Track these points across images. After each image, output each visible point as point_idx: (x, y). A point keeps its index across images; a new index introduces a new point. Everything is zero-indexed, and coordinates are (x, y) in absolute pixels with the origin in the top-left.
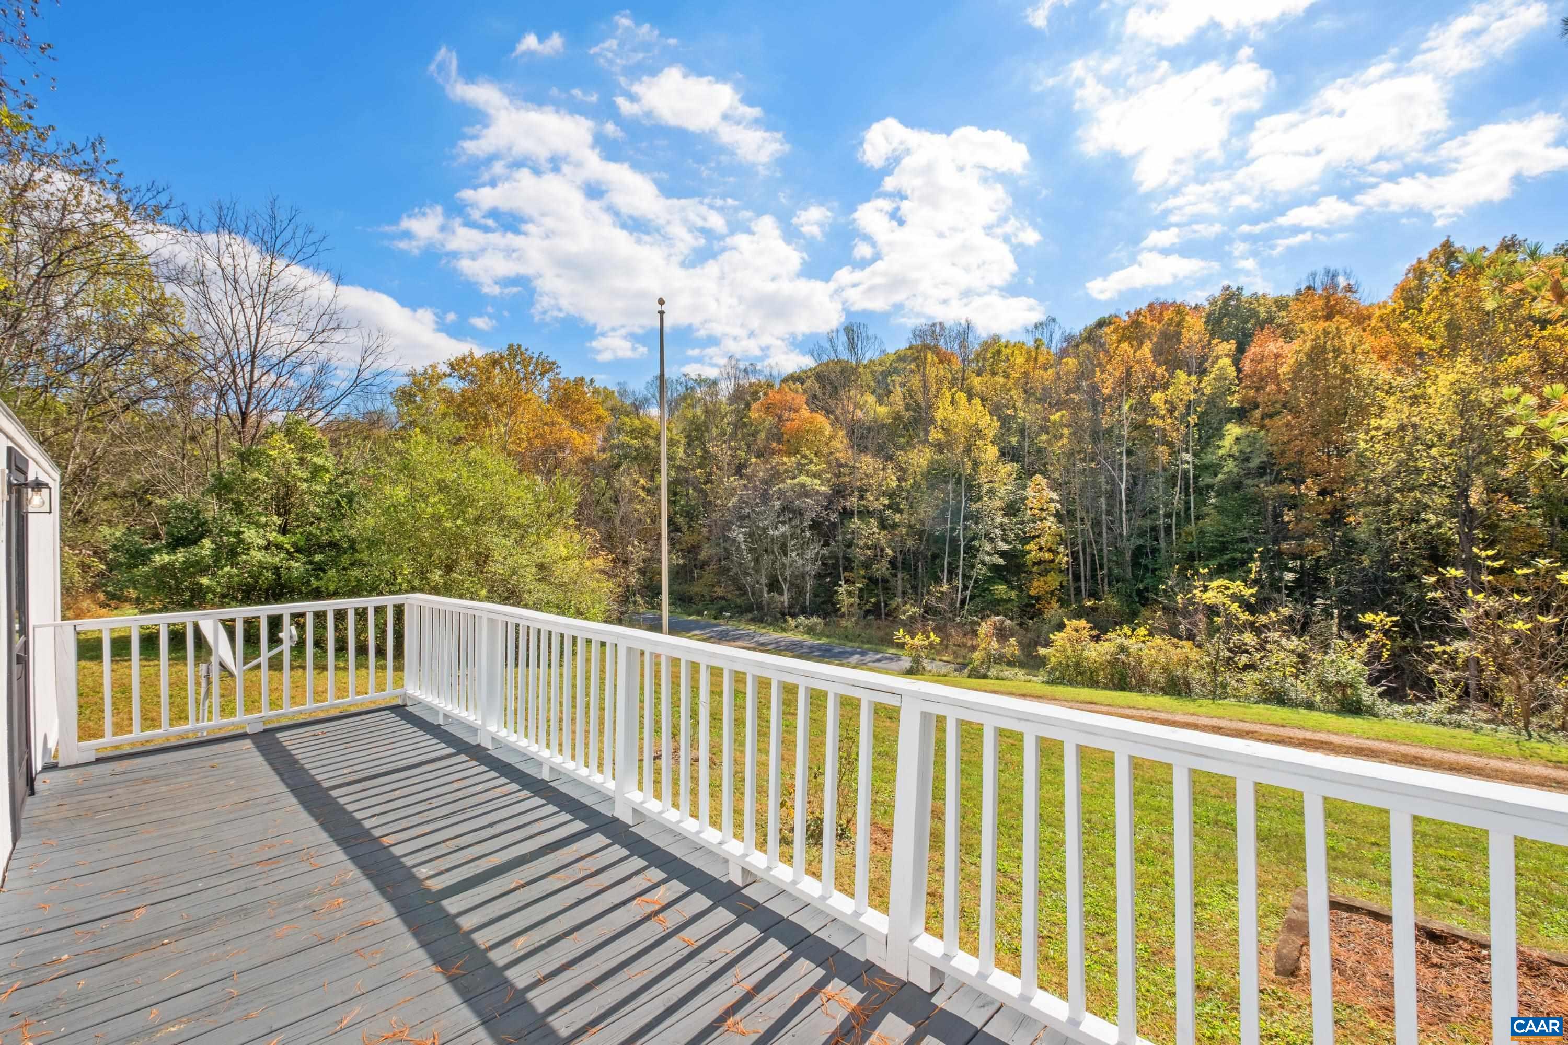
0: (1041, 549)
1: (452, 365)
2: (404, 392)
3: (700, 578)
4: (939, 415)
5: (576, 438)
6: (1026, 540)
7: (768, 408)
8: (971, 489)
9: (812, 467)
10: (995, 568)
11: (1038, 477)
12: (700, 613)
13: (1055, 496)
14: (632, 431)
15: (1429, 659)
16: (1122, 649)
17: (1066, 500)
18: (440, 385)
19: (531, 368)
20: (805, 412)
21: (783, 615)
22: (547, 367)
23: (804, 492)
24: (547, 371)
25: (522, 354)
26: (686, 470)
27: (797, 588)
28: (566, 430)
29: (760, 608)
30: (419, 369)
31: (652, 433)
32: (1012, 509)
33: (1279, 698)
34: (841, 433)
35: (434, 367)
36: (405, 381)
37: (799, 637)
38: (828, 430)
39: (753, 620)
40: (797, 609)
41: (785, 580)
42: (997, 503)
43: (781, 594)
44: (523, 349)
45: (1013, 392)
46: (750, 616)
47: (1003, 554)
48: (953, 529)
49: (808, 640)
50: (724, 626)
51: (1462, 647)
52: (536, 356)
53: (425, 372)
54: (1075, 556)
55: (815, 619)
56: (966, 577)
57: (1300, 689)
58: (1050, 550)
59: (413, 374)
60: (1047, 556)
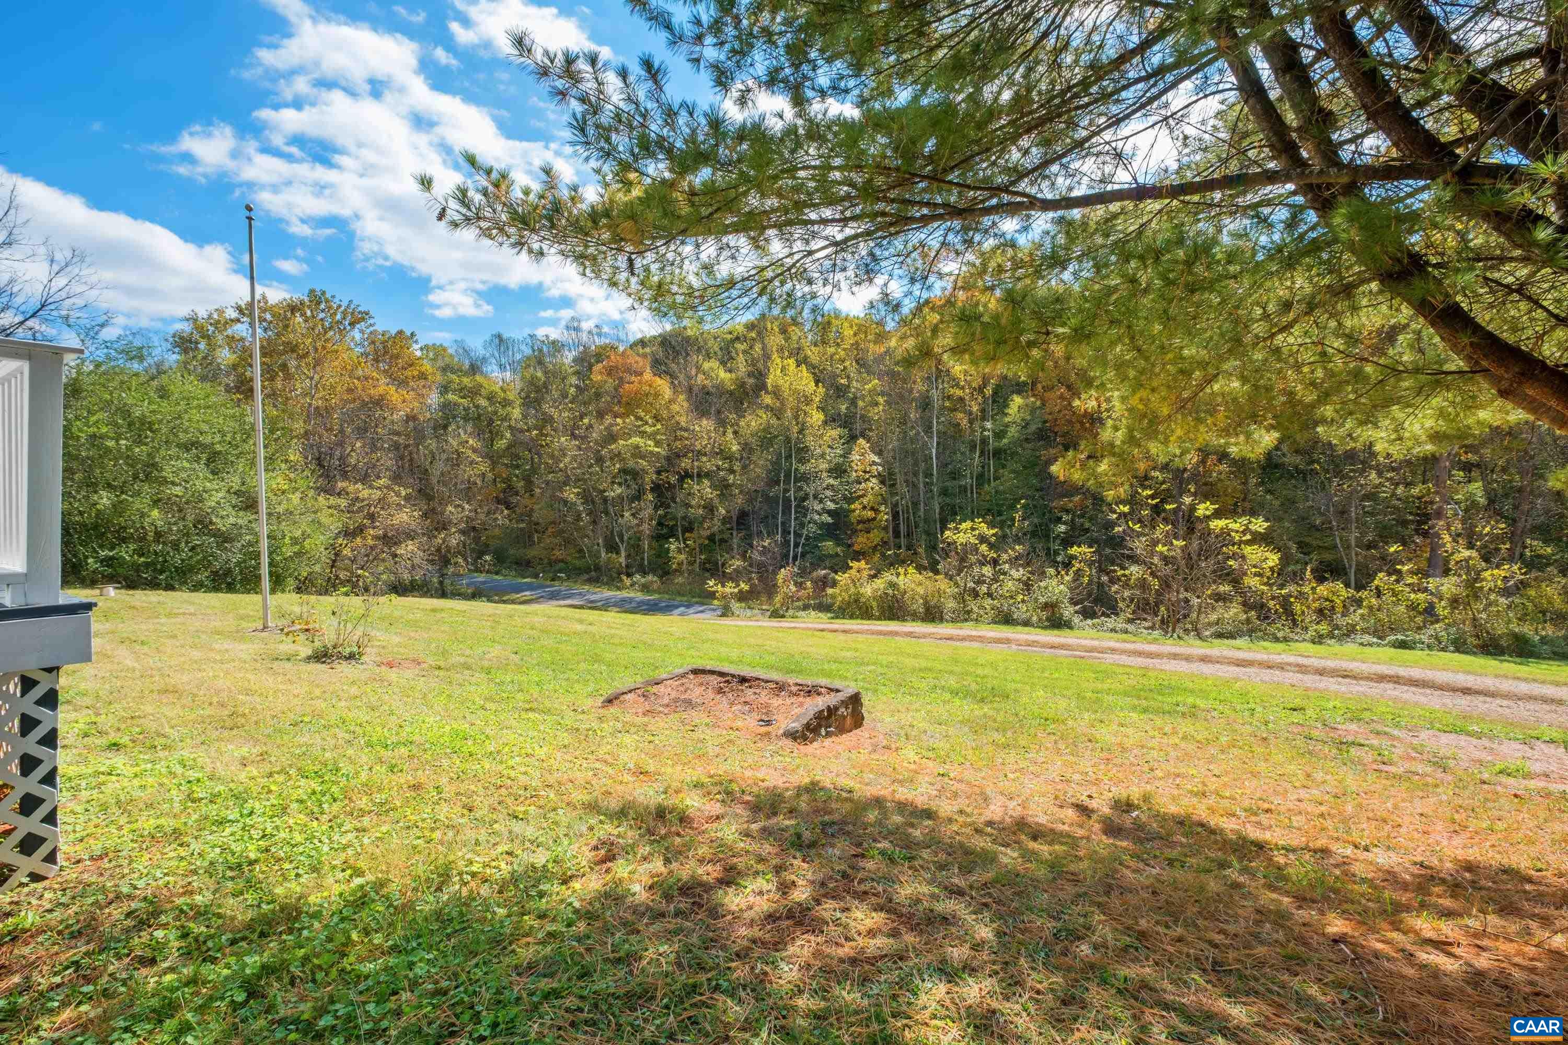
0: (864, 508)
1: (239, 309)
2: (181, 338)
3: (540, 542)
4: (770, 382)
5: (394, 395)
6: (850, 500)
7: (610, 371)
8: (803, 453)
9: (648, 429)
10: (822, 525)
11: (861, 441)
12: (536, 576)
13: (876, 459)
14: (461, 390)
15: (1112, 581)
16: (893, 585)
17: (886, 464)
18: (229, 332)
19: (338, 317)
20: (648, 375)
21: (619, 574)
22: (358, 318)
23: (638, 453)
24: (358, 321)
25: (327, 301)
26: (522, 431)
27: (635, 547)
28: (383, 387)
29: (597, 568)
30: (202, 313)
31: (483, 392)
32: (839, 471)
33: (1006, 619)
34: (682, 397)
35: (220, 311)
36: (186, 327)
37: (632, 595)
38: (667, 393)
39: (590, 581)
40: (635, 567)
41: (622, 541)
42: (824, 466)
43: (618, 553)
44: (328, 296)
45: (847, 363)
46: (586, 576)
47: (829, 512)
48: (786, 491)
49: (639, 596)
50: (557, 586)
51: (1135, 571)
52: (344, 304)
53: (210, 317)
54: (895, 515)
55: (650, 577)
56: (798, 535)
57: (1022, 611)
58: (872, 509)
59: (193, 319)
60: (870, 514)
